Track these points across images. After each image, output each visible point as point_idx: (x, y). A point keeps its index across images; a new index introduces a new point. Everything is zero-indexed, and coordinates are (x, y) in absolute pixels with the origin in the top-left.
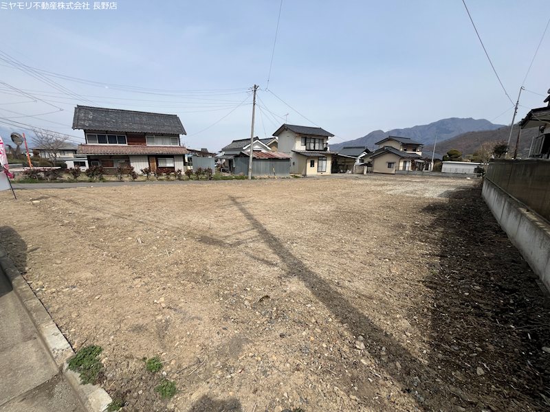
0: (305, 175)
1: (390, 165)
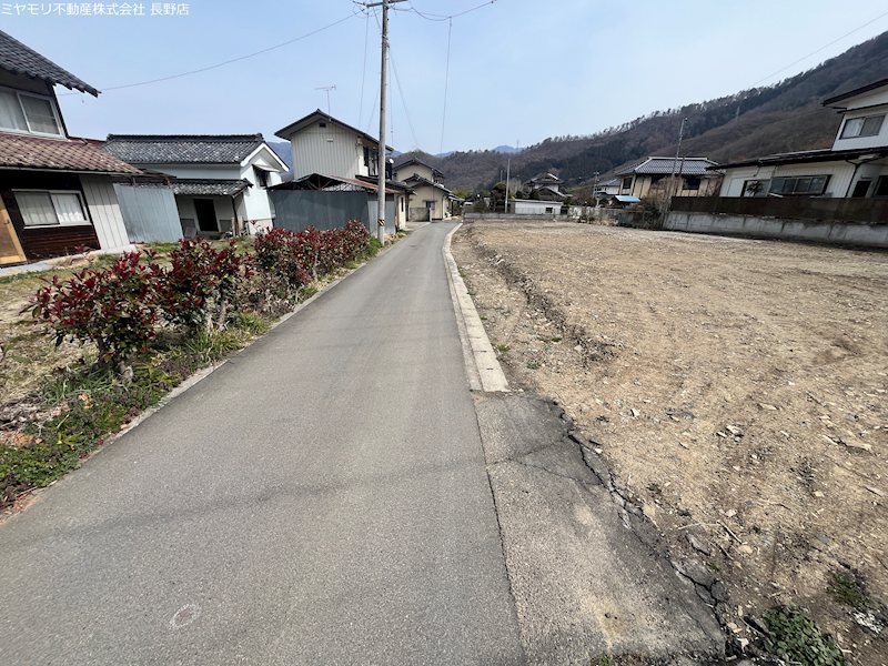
1: (429, 205)
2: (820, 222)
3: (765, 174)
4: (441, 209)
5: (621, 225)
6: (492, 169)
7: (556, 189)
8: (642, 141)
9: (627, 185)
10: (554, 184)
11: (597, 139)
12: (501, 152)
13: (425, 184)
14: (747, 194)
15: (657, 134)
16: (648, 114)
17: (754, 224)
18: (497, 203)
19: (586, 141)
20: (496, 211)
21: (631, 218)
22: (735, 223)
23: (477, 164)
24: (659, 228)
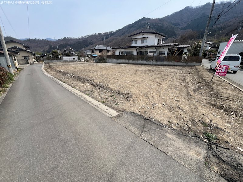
1: (25, 58)
2: (134, 60)
3: (123, 50)
4: (32, 59)
5: (96, 62)
6: (47, 46)
7: (73, 53)
8: (91, 41)
9: (93, 52)
10: (72, 51)
11: (79, 39)
12: (49, 40)
13: (21, 50)
14: (121, 54)
15: (94, 39)
16: (91, 34)
17: (124, 61)
18: (56, 57)
19: (76, 39)
20: (56, 59)
21: (98, 60)
22: (120, 61)
23: (40, 44)
24: (105, 62)
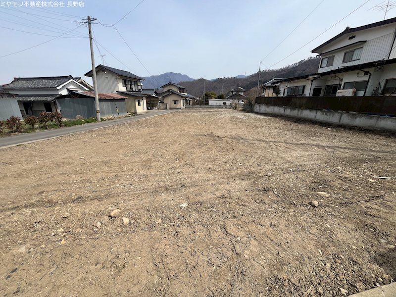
0: (135, 113)
1: (175, 102)
6: (234, 85)
9: (263, 91)
10: (242, 92)
11: (282, 70)
19: (277, 72)
24: (252, 111)
